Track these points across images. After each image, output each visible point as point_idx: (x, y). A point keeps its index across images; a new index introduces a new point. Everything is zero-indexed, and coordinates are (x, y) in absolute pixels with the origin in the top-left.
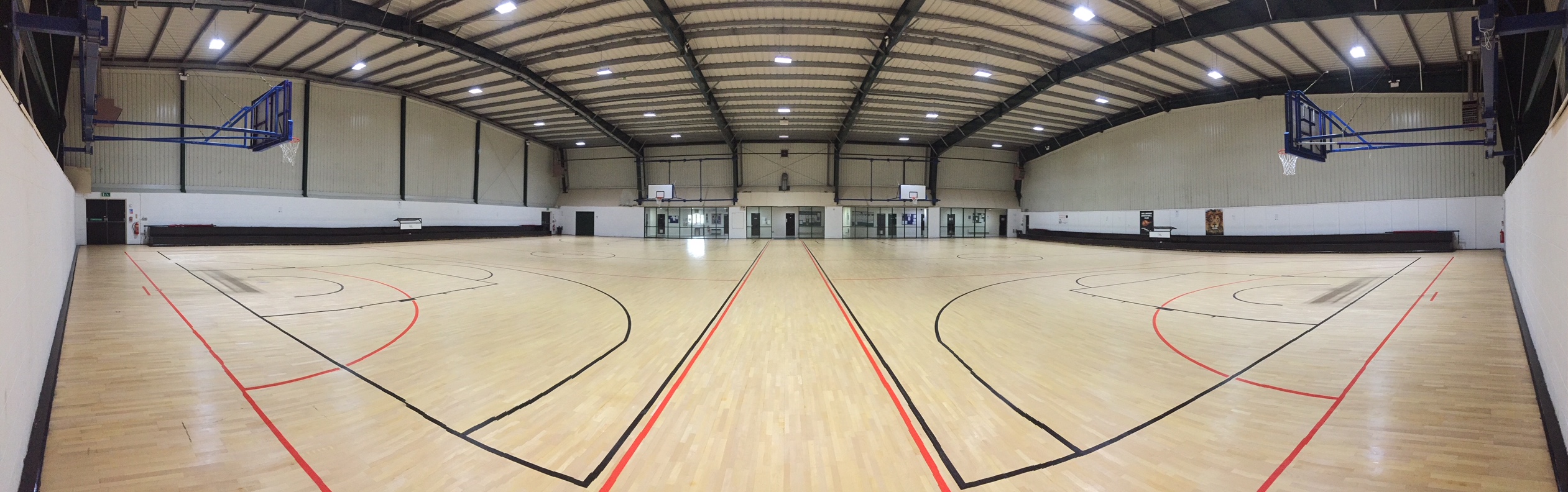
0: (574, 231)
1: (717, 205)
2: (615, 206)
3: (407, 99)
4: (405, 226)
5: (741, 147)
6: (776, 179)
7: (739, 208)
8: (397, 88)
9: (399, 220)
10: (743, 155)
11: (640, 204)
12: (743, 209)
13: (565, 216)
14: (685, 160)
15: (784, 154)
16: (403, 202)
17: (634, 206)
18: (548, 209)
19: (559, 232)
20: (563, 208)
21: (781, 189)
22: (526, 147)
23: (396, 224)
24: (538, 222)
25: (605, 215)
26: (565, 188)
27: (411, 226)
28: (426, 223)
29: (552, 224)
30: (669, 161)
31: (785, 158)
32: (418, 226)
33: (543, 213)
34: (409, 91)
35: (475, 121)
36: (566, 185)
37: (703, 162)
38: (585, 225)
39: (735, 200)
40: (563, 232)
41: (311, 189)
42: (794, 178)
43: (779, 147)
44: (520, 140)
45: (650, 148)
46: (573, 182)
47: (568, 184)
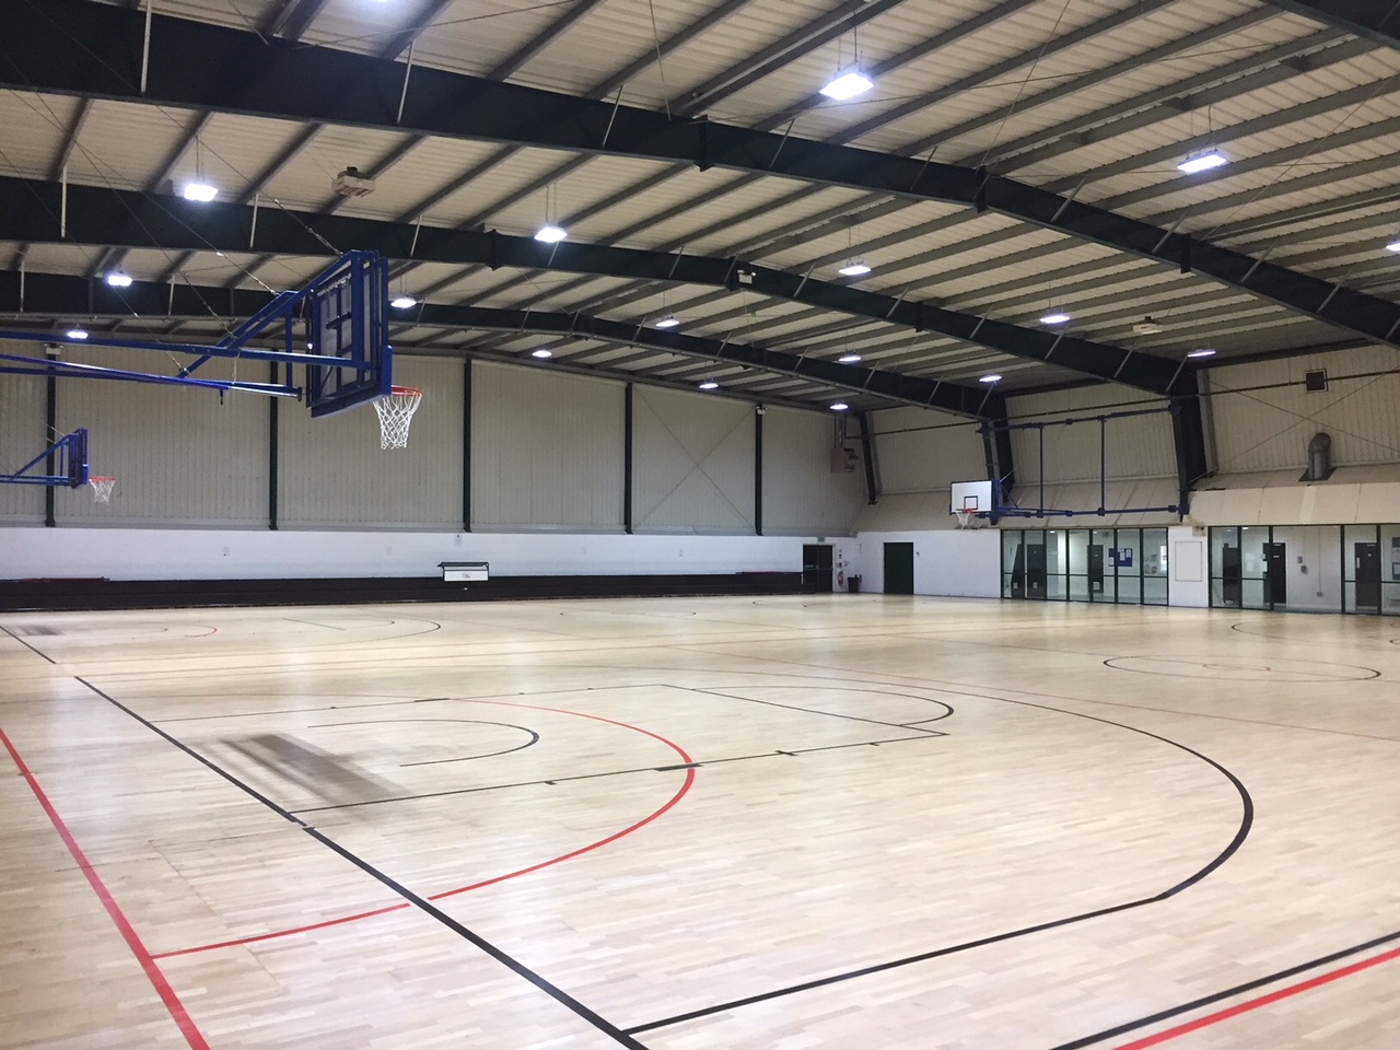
0: (880, 585)
1: (1145, 522)
2: (951, 529)
3: (473, 362)
4: (452, 576)
5: (1207, 378)
6: (1296, 451)
7: (1189, 530)
8: (456, 346)
9: (443, 565)
10: (1213, 397)
11: (994, 522)
12: (1200, 532)
13: (861, 552)
14: (1069, 422)
15: (1316, 382)
16: (465, 535)
17: (982, 527)
18: (821, 539)
19: (854, 586)
20: (862, 536)
21: (1307, 478)
22: (759, 418)
23: (437, 572)
24: (796, 564)
25: (934, 548)
26: (873, 494)
27: (467, 576)
28: (497, 571)
29: (836, 571)
30: (1040, 426)
31: (1317, 394)
32: (480, 576)
33: (806, 548)
34: (476, 349)
35: (623, 384)
36: (876, 487)
37: (1109, 422)
38: (899, 574)
39: (1184, 509)
40: (863, 586)
41: (287, 517)
42: (1343, 449)
43: (1301, 366)
44: (745, 406)
45: (1017, 398)
46: (888, 479)
47: (880, 483)
